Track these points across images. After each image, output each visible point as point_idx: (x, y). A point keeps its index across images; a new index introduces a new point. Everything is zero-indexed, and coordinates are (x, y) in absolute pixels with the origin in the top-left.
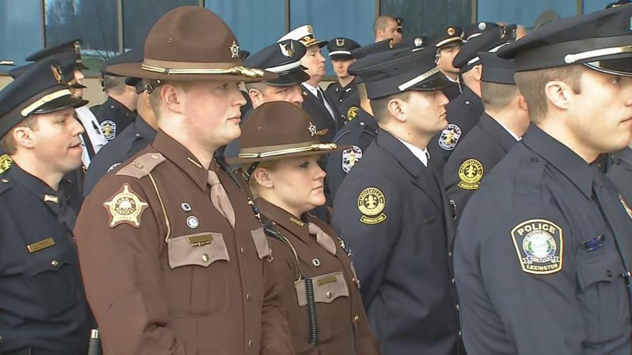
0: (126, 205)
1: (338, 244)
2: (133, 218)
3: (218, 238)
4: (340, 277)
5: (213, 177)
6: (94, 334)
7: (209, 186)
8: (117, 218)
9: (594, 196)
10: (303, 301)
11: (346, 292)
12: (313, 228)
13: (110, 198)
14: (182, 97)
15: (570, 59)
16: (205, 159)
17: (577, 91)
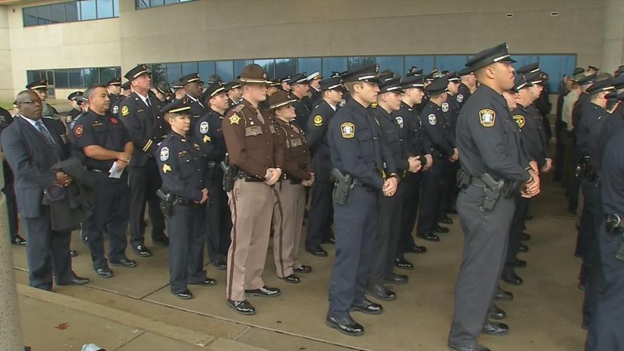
0: (235, 119)
1: (300, 131)
2: (237, 122)
3: (259, 128)
4: (299, 140)
5: (258, 111)
6: (227, 154)
7: (257, 113)
8: (232, 122)
9: (366, 117)
10: (288, 147)
11: (301, 144)
12: (292, 126)
13: (230, 117)
14: (250, 88)
15: (360, 79)
16: (255, 105)
17: (362, 88)
